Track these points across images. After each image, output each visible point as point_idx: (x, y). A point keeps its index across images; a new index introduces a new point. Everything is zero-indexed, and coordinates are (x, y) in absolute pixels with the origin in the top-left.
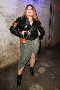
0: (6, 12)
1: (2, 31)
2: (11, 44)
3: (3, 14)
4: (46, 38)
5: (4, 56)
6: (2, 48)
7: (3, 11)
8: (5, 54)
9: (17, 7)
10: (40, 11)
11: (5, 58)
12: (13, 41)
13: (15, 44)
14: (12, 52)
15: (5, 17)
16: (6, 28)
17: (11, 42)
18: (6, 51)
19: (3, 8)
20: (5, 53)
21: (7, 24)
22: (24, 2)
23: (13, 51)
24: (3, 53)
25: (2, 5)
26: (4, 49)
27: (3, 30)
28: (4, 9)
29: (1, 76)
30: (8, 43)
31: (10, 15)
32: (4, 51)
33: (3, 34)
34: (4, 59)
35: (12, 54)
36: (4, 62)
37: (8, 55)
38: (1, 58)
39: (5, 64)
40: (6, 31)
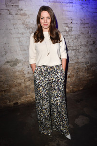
1: (25, 50)
5: (26, 87)
6: (24, 74)
7: (27, 20)
8: (28, 84)
11: (28, 89)
19: (27, 16)
22: (63, 4)
24: (26, 82)
25: (26, 12)
29: (19, 114)
34: (27, 91)
36: (26, 95)
38: (23, 88)
39: (28, 99)
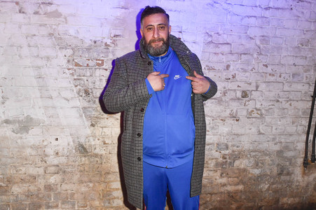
0: (72, 32)
2: (83, 150)
3: (61, 38)
4: (290, 160)
9: (119, 13)
10: (248, 27)
12: (91, 139)
13: (97, 151)
14: (81, 182)
15: (66, 49)
16: (66, 88)
17: (82, 140)
18: (59, 170)
20: (55, 176)
21: (72, 74)
23: (86, 179)
26: (53, 160)
27: (54, 94)
28: (66, 23)
30: (72, 143)
31: (88, 43)
32: (53, 169)
33: (54, 107)
35: (83, 189)
37: (65, 187)
40: (65, 99)
